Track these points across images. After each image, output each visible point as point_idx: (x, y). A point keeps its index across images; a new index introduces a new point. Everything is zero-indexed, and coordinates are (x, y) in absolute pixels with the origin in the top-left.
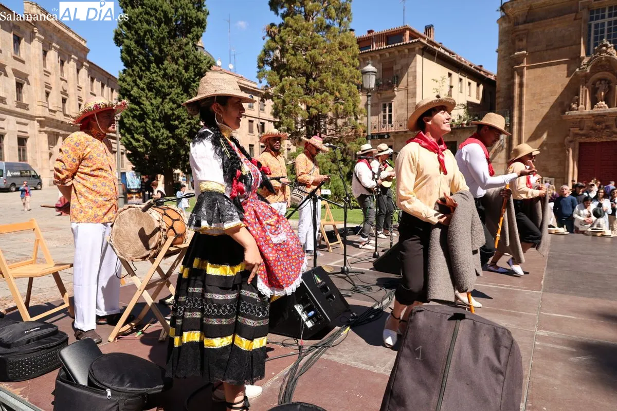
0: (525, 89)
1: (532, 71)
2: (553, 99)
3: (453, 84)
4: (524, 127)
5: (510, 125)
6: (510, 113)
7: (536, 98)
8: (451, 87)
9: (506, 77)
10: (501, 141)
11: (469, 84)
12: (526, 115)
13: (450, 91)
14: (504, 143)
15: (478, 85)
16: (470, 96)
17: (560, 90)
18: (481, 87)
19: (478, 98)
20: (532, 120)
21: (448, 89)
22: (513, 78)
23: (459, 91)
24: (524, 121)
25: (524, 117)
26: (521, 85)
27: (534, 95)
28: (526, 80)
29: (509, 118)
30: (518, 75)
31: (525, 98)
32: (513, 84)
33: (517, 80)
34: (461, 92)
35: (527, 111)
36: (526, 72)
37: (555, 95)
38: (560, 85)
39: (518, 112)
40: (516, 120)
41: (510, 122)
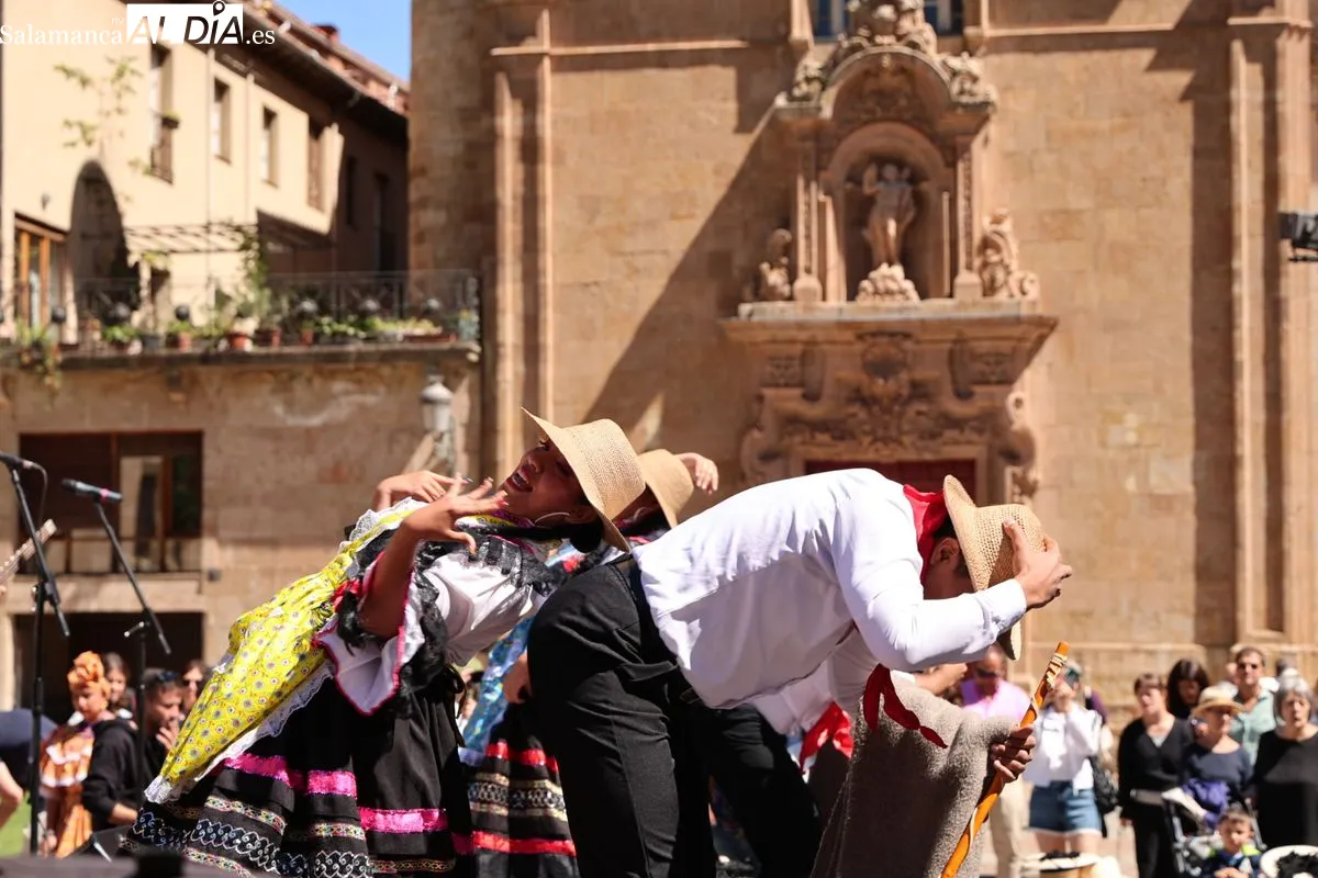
0: (548, 172)
1: (577, 80)
2: (680, 237)
3: (178, 110)
4: (549, 372)
5: (482, 355)
6: (479, 294)
7: (601, 222)
8: (169, 123)
9: (459, 100)
10: (439, 439)
11: (269, 116)
12: (559, 308)
13: (164, 145)
14: (452, 450)
15: (316, 131)
16: (272, 182)
17: (711, 193)
18: (333, 140)
19: (315, 201)
20: (586, 333)
21: (149, 132)
22: (489, 106)
23: (215, 148)
24: (549, 337)
25: (550, 317)
26: (530, 150)
27: (590, 206)
28: (554, 123)
29: (475, 318)
30: (514, 95)
31: (549, 218)
32: (492, 139)
33: (509, 121)
34: (225, 158)
35: (562, 287)
36: (550, 83)
37: (691, 216)
38: (709, 165)
39: (519, 286)
40: (509, 330)
41: (480, 341)
